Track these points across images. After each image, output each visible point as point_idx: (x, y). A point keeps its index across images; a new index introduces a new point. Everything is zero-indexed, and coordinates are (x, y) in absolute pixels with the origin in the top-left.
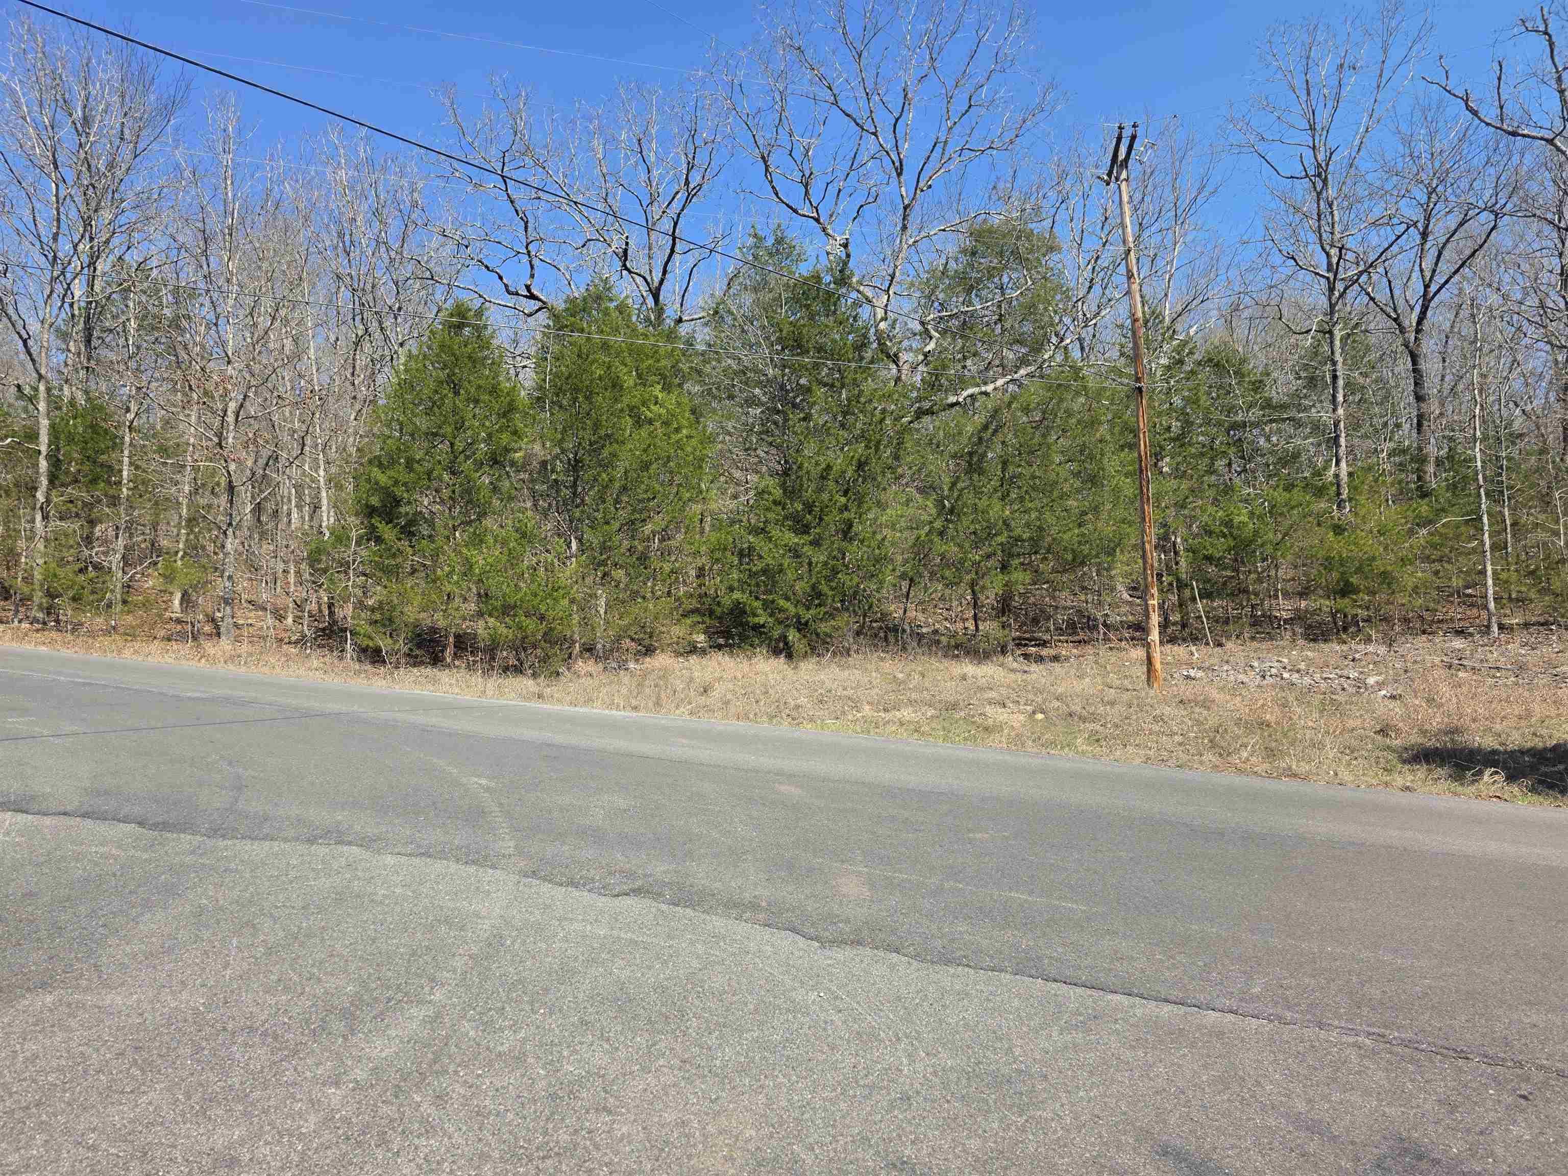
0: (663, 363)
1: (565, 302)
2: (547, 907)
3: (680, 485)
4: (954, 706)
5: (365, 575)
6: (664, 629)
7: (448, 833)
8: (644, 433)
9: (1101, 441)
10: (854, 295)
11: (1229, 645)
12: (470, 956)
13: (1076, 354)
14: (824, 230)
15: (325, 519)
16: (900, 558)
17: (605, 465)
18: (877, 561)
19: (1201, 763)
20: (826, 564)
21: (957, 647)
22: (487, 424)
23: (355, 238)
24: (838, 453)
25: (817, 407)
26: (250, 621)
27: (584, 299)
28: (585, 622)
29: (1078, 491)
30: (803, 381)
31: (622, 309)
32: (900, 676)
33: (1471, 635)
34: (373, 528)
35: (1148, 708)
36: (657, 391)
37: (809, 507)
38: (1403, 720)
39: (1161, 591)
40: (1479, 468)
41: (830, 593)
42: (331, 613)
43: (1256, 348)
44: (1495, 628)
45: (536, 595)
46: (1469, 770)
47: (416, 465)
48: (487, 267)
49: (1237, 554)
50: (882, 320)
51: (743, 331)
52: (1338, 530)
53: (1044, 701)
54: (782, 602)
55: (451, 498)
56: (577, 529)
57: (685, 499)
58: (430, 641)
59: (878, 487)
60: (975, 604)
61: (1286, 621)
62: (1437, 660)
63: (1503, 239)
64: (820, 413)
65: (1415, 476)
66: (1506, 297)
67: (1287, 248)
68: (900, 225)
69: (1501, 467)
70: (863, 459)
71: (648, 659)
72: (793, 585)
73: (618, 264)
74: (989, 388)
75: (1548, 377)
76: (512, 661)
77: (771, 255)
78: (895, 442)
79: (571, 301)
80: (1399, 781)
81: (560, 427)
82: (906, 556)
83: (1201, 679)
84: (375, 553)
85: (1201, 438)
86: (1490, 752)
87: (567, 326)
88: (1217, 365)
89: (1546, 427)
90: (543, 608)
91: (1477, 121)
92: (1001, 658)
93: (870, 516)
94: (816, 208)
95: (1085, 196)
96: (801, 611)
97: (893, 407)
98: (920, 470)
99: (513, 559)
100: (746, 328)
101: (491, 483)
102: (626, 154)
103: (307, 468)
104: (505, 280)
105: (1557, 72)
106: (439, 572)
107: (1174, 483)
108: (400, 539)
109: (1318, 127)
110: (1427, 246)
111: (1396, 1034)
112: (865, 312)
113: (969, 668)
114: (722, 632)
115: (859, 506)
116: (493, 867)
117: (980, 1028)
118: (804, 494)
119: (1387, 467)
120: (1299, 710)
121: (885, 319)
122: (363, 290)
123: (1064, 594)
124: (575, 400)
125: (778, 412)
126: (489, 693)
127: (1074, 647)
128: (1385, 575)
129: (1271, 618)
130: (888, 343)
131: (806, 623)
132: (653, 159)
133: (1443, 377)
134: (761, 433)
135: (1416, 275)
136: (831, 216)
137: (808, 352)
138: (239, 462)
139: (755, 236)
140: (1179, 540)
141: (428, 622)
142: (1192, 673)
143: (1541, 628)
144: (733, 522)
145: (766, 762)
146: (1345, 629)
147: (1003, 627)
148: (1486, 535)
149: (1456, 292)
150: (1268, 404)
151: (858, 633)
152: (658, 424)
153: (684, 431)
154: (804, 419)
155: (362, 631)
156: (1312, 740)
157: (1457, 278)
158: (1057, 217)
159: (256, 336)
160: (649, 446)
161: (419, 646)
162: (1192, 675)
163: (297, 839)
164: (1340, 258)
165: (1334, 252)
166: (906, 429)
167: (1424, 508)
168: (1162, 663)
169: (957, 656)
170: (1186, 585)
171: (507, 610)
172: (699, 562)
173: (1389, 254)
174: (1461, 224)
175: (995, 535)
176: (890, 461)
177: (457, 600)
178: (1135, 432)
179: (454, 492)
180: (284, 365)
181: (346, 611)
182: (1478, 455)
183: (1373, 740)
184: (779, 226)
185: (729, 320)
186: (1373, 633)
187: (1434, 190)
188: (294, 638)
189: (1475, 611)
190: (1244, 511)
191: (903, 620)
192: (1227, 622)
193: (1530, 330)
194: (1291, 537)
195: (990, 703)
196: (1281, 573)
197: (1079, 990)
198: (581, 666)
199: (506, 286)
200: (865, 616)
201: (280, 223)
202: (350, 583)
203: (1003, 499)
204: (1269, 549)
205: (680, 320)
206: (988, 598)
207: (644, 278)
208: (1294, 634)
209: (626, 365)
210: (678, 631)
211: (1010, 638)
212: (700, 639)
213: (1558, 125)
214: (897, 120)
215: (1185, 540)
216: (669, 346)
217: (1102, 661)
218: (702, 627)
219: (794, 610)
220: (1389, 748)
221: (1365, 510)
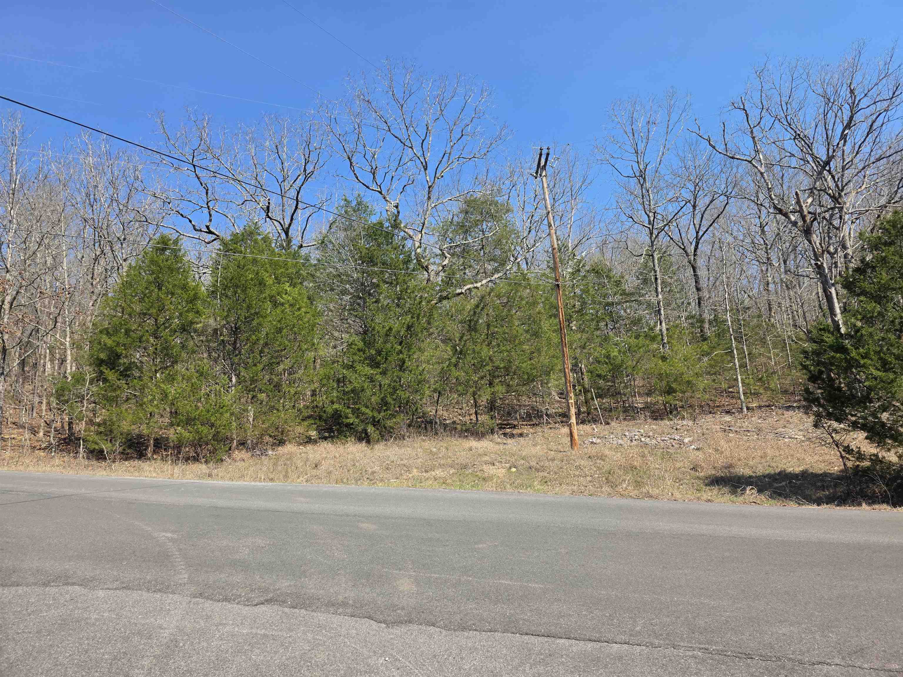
0: (291, 270)
1: (231, 235)
2: (208, 617)
3: (301, 341)
4: (465, 467)
5: (95, 403)
6: (291, 429)
7: (142, 572)
8: (278, 311)
9: (539, 313)
10: (402, 234)
11: (613, 424)
12: (154, 656)
13: (524, 266)
14: (384, 198)
15: (69, 368)
16: (432, 381)
17: (256, 330)
18: (420, 382)
19: (602, 492)
20: (389, 385)
21: (466, 431)
22: (180, 307)
23: (96, 197)
24: (396, 321)
25: (383, 295)
26: (13, 436)
27: (243, 234)
28: (240, 426)
29: (528, 340)
30: (374, 281)
31: (266, 239)
32: (434, 450)
33: (734, 413)
34: (102, 373)
35: (572, 462)
36: (287, 287)
37: (379, 352)
38: (704, 462)
39: (576, 395)
40: (730, 325)
41: (392, 402)
42: (70, 428)
43: (616, 263)
44: (745, 409)
45: (208, 411)
46: (739, 488)
47: (131, 333)
48: (182, 215)
49: (613, 373)
50: (418, 247)
51: (339, 253)
52: (664, 358)
53: (516, 460)
54: (363, 409)
55: (155, 353)
56: (236, 370)
57: (303, 349)
58: (137, 443)
59: (419, 340)
60: (476, 405)
61: (640, 409)
62: (718, 427)
63: (732, 209)
64: (385, 298)
65: (699, 330)
66: (735, 238)
67: (628, 212)
68: (427, 196)
69: (741, 325)
70: (410, 324)
71: (280, 448)
72: (370, 399)
73: (264, 215)
74: (479, 285)
75: (759, 279)
76: (192, 454)
77: (354, 211)
78: (428, 314)
79: (235, 235)
80: (705, 496)
81: (226, 309)
82: (436, 379)
83: (599, 443)
84: (101, 389)
85: (591, 311)
86: (748, 477)
87: (231, 250)
88: (597, 272)
89: (760, 304)
90: (213, 419)
91: (715, 151)
92: (491, 436)
93: (415, 357)
94: (380, 186)
95: (525, 184)
96: (376, 414)
97: (426, 295)
98: (442, 330)
99: (195, 389)
100: (341, 251)
101: (181, 343)
102: (269, 154)
103: (58, 336)
104: (193, 223)
105: (751, 128)
106: (145, 400)
107: (579, 335)
108: (119, 380)
109: (639, 152)
110: (696, 212)
111: (714, 647)
112: (409, 244)
113: (473, 443)
114: (327, 429)
115: (409, 351)
116: (173, 593)
117: (484, 670)
118: (376, 345)
119: (685, 325)
120: (651, 459)
121: (420, 247)
122: (101, 228)
123: (524, 398)
124: (236, 293)
125: (360, 298)
126: (176, 476)
127: (531, 428)
128: (689, 382)
129: (634, 408)
130: (422, 260)
131: (378, 421)
132: (285, 157)
133: (709, 278)
134: (350, 310)
135: (692, 226)
136: (388, 190)
137: (377, 264)
138: (11, 333)
139: (346, 200)
140: (583, 366)
141: (137, 431)
142: (594, 440)
143: (768, 408)
144: (334, 362)
145: (352, 509)
146: (671, 412)
147: (492, 418)
148: (736, 360)
149: (712, 235)
150: (624, 293)
151: (409, 426)
152: (287, 306)
153: (303, 309)
154: (376, 302)
155: (91, 439)
156: (658, 475)
157: (711, 228)
158: (511, 194)
159: (27, 255)
160: (282, 318)
161: (130, 447)
163: (35, 584)
164: (654, 217)
165: (651, 214)
166: (434, 307)
167: (705, 347)
168: (578, 435)
169: (467, 436)
170: (588, 391)
171: (189, 421)
172: (313, 387)
173: (678, 216)
174: (711, 202)
175: (485, 366)
176: (425, 325)
177: (156, 416)
178: (557, 308)
179: (156, 349)
180: (45, 273)
181: (80, 427)
182: (729, 319)
183: (690, 474)
184: (359, 195)
185: (331, 246)
186: (685, 414)
187: (697, 184)
188: (43, 446)
189: (734, 400)
190: (616, 350)
191: (435, 416)
192: (610, 411)
193: (748, 254)
194: (641, 363)
195: (486, 464)
196: (636, 383)
197: (540, 639)
198: (237, 454)
199: (194, 226)
200: (413, 415)
201: (47, 189)
202: (84, 409)
203: (488, 345)
204: (630, 370)
205: (301, 246)
206: (482, 401)
207: (280, 222)
208: (645, 416)
209: (268, 272)
210: (300, 429)
211: (495, 424)
212: (313, 434)
213: (753, 154)
214: (423, 141)
215: (586, 366)
216: (294, 261)
217: (546, 435)
218: (315, 426)
219: (371, 414)
220: (698, 478)
221: (676, 348)
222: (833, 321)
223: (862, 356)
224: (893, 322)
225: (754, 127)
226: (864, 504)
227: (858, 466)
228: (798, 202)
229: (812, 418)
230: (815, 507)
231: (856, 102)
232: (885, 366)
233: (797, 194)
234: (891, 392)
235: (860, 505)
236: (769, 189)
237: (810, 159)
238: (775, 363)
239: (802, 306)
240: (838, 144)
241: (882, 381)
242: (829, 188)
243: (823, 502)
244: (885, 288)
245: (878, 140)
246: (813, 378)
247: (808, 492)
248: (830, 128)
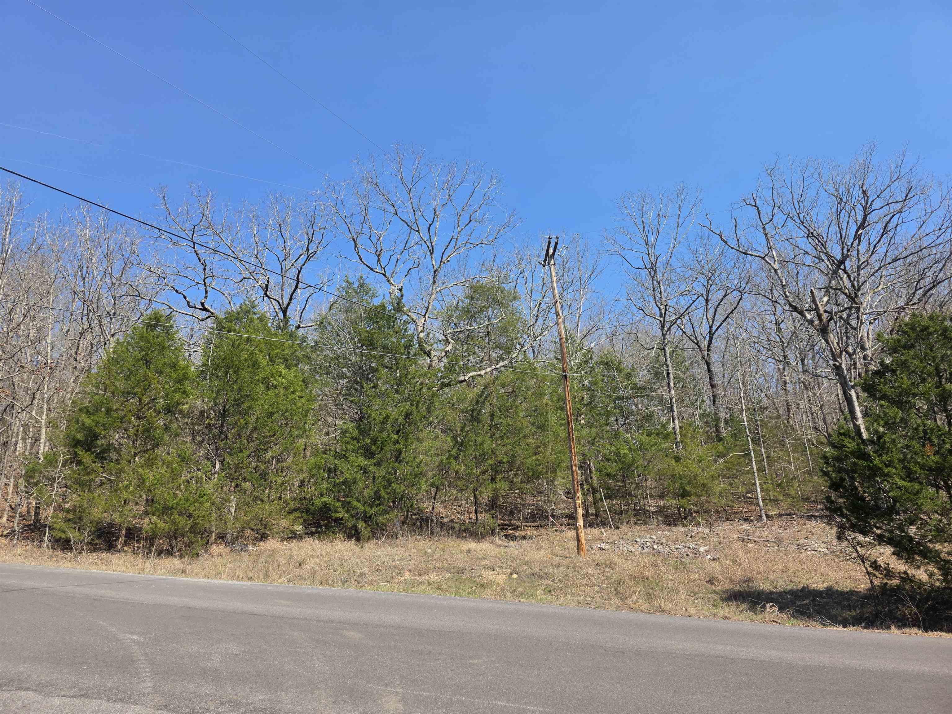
0: (287, 351)
1: (226, 313)
3: (293, 427)
4: (462, 571)
5: (66, 487)
6: (275, 522)
7: (103, 678)
8: (271, 393)
9: (546, 405)
10: (405, 317)
11: (623, 528)
13: (530, 355)
14: (388, 280)
15: (42, 448)
16: (430, 474)
17: (244, 414)
18: (416, 475)
19: (610, 605)
20: (384, 477)
21: (464, 531)
22: (166, 387)
23: (89, 269)
24: (394, 408)
25: (382, 380)
27: (238, 313)
28: (220, 518)
29: (534, 434)
30: (373, 365)
31: (262, 319)
32: (430, 551)
33: (752, 521)
34: (76, 455)
35: (579, 569)
36: (282, 368)
37: (374, 441)
38: (721, 574)
39: (583, 494)
40: (746, 425)
41: (386, 496)
42: (37, 514)
43: (627, 356)
44: (764, 517)
45: (187, 500)
46: (759, 604)
47: (113, 413)
48: (177, 291)
49: (624, 472)
50: (421, 332)
51: (338, 335)
52: (677, 459)
53: (518, 565)
54: (355, 503)
55: (135, 434)
56: (221, 455)
57: (295, 435)
58: (107, 533)
59: (417, 429)
60: (476, 503)
61: (653, 512)
62: (736, 537)
63: (747, 303)
64: (383, 384)
65: (714, 429)
66: (750, 334)
67: (639, 304)
68: (431, 282)
69: (757, 425)
70: (409, 412)
71: (262, 543)
72: (363, 492)
73: (262, 293)
74: (483, 372)
75: (776, 377)
76: (166, 547)
77: (356, 292)
78: (428, 402)
79: (230, 313)
80: (722, 613)
81: (215, 389)
82: (434, 472)
83: (608, 549)
84: (74, 471)
86: (768, 593)
87: (225, 328)
88: (606, 364)
89: (778, 404)
90: (191, 509)
91: (727, 246)
92: (492, 538)
93: (413, 447)
94: (384, 269)
95: (533, 272)
96: (368, 509)
97: (427, 381)
98: (443, 419)
99: (174, 475)
100: (340, 333)
101: (165, 425)
102: (271, 232)
103: (34, 413)
104: (188, 299)
105: (763, 225)
106: (120, 485)
107: (588, 430)
108: (95, 462)
109: (650, 244)
110: (709, 306)
112: (411, 329)
113: (471, 545)
114: (314, 524)
115: (406, 440)
116: (136, 703)
118: (371, 433)
119: (700, 424)
120: (663, 569)
121: (423, 331)
122: (91, 301)
123: (529, 496)
124: (226, 373)
125: (357, 383)
126: (146, 571)
127: (535, 530)
128: (704, 485)
129: (646, 512)
130: (425, 345)
131: (370, 517)
132: (288, 235)
133: (724, 375)
134: (346, 395)
135: (705, 321)
136: (393, 273)
137: (377, 348)
139: (347, 282)
140: (591, 464)
141: (108, 520)
142: (603, 546)
143: (788, 517)
144: (325, 451)
145: (337, 614)
146: (685, 518)
147: (493, 518)
148: (754, 463)
149: (725, 331)
150: (635, 388)
151: (403, 523)
152: (281, 388)
153: (298, 394)
154: (373, 387)
155: (58, 527)
156: (672, 587)
157: (724, 324)
158: (518, 281)
159: (11, 326)
161: (99, 537)
162: (603, 547)
164: (666, 310)
165: (662, 307)
166: (435, 394)
167: (721, 448)
168: (585, 540)
169: (465, 537)
170: (597, 491)
171: (166, 510)
172: (301, 477)
173: (690, 310)
174: (725, 296)
175: (487, 459)
176: (425, 413)
177: (131, 504)
178: (564, 400)
179: (137, 431)
180: (28, 346)
181: (48, 513)
182: (745, 418)
183: (706, 587)
184: (361, 277)
185: (329, 329)
186: (700, 520)
187: (710, 278)
188: (6, 532)
189: (753, 507)
190: (626, 447)
191: (432, 513)
192: (621, 513)
193: (765, 352)
194: (652, 463)
195: (485, 568)
196: (648, 484)
198: (215, 549)
199: (188, 302)
200: (408, 511)
201: (39, 259)
202: (54, 493)
203: (491, 437)
204: (641, 469)
205: (299, 327)
206: (483, 498)
207: (278, 302)
208: (658, 521)
209: (262, 352)
210: (284, 523)
211: (497, 525)
212: (299, 528)
213: (766, 251)
214: (430, 225)
215: (594, 464)
216: (291, 343)
217: (551, 539)
218: (301, 520)
219: (363, 508)
220: (715, 592)
221: (690, 448)
222: (855, 425)
223: (885, 464)
224: (916, 429)
225: (766, 224)
226: (893, 627)
227: (886, 584)
228: (814, 301)
229: (834, 530)
230: (841, 628)
231: (869, 203)
232: (910, 476)
233: (812, 292)
234: (917, 504)
235: (889, 628)
236: (783, 286)
237: (824, 257)
238: (795, 467)
239: (821, 408)
240: (852, 243)
241: (907, 491)
242: (845, 287)
243: (849, 624)
244: (906, 392)
245: (893, 240)
246: (835, 486)
247: (833, 612)
248: (844, 227)
